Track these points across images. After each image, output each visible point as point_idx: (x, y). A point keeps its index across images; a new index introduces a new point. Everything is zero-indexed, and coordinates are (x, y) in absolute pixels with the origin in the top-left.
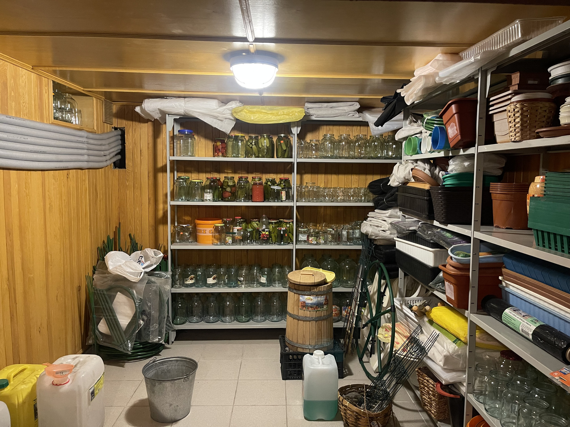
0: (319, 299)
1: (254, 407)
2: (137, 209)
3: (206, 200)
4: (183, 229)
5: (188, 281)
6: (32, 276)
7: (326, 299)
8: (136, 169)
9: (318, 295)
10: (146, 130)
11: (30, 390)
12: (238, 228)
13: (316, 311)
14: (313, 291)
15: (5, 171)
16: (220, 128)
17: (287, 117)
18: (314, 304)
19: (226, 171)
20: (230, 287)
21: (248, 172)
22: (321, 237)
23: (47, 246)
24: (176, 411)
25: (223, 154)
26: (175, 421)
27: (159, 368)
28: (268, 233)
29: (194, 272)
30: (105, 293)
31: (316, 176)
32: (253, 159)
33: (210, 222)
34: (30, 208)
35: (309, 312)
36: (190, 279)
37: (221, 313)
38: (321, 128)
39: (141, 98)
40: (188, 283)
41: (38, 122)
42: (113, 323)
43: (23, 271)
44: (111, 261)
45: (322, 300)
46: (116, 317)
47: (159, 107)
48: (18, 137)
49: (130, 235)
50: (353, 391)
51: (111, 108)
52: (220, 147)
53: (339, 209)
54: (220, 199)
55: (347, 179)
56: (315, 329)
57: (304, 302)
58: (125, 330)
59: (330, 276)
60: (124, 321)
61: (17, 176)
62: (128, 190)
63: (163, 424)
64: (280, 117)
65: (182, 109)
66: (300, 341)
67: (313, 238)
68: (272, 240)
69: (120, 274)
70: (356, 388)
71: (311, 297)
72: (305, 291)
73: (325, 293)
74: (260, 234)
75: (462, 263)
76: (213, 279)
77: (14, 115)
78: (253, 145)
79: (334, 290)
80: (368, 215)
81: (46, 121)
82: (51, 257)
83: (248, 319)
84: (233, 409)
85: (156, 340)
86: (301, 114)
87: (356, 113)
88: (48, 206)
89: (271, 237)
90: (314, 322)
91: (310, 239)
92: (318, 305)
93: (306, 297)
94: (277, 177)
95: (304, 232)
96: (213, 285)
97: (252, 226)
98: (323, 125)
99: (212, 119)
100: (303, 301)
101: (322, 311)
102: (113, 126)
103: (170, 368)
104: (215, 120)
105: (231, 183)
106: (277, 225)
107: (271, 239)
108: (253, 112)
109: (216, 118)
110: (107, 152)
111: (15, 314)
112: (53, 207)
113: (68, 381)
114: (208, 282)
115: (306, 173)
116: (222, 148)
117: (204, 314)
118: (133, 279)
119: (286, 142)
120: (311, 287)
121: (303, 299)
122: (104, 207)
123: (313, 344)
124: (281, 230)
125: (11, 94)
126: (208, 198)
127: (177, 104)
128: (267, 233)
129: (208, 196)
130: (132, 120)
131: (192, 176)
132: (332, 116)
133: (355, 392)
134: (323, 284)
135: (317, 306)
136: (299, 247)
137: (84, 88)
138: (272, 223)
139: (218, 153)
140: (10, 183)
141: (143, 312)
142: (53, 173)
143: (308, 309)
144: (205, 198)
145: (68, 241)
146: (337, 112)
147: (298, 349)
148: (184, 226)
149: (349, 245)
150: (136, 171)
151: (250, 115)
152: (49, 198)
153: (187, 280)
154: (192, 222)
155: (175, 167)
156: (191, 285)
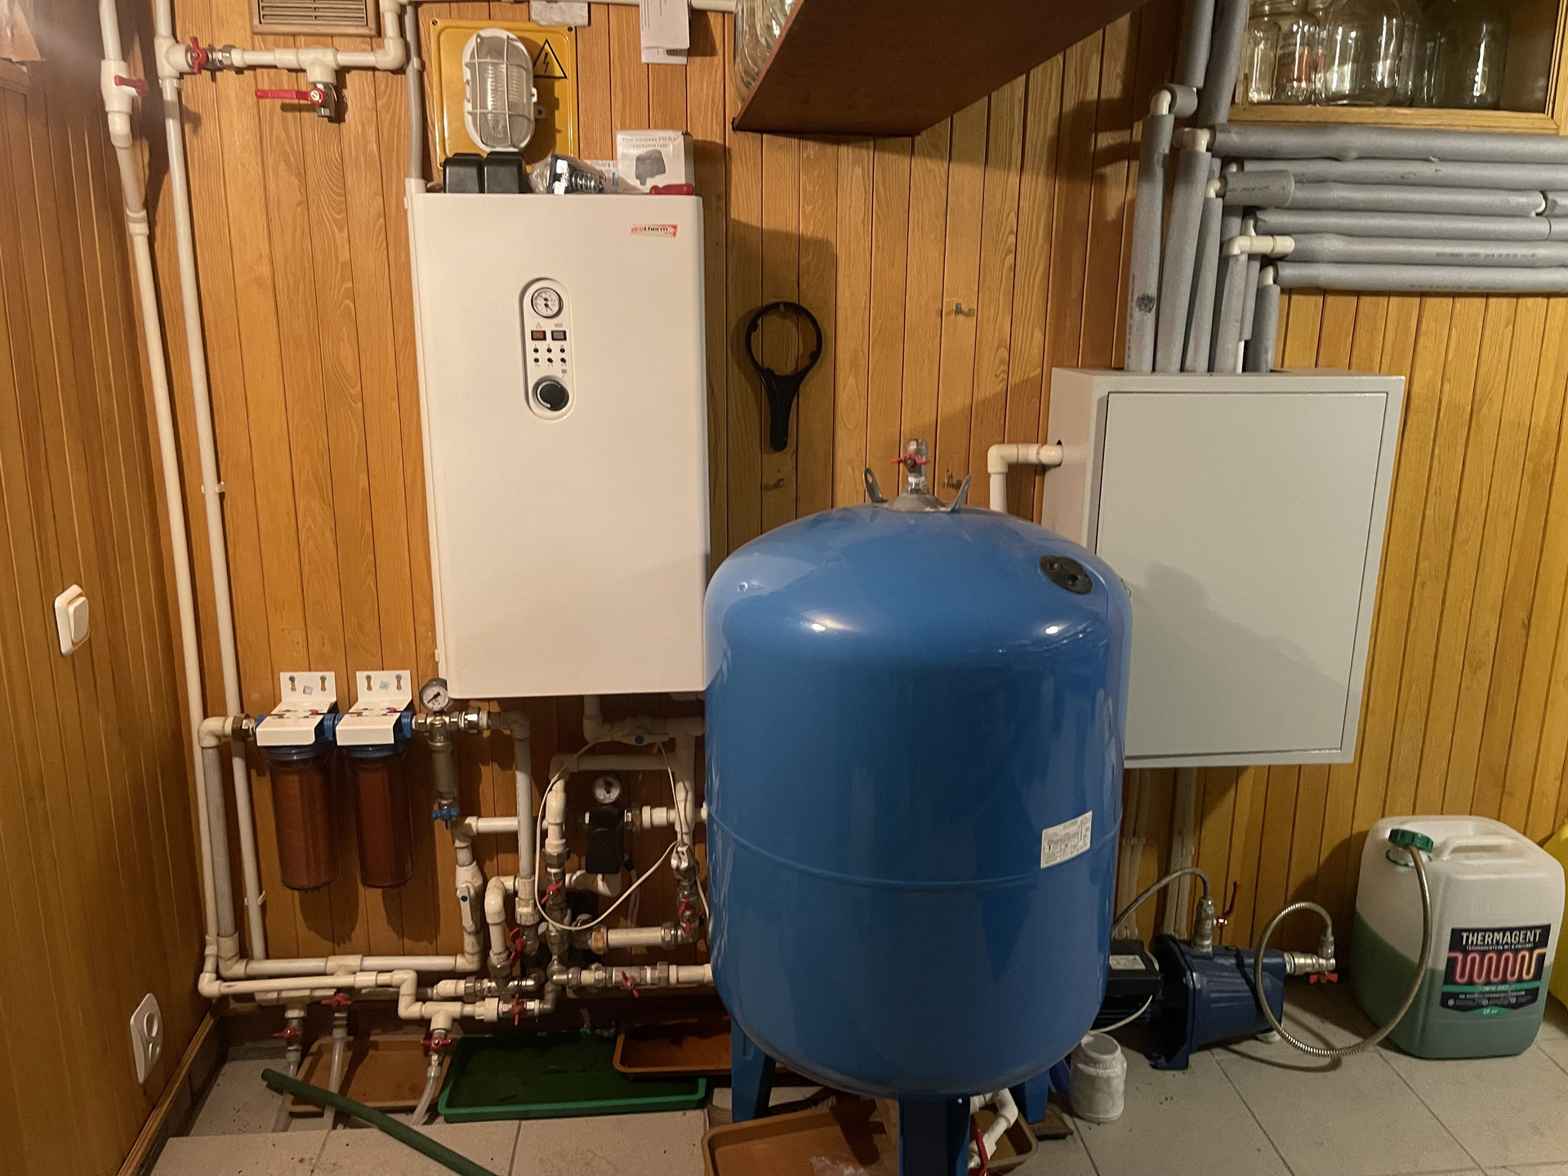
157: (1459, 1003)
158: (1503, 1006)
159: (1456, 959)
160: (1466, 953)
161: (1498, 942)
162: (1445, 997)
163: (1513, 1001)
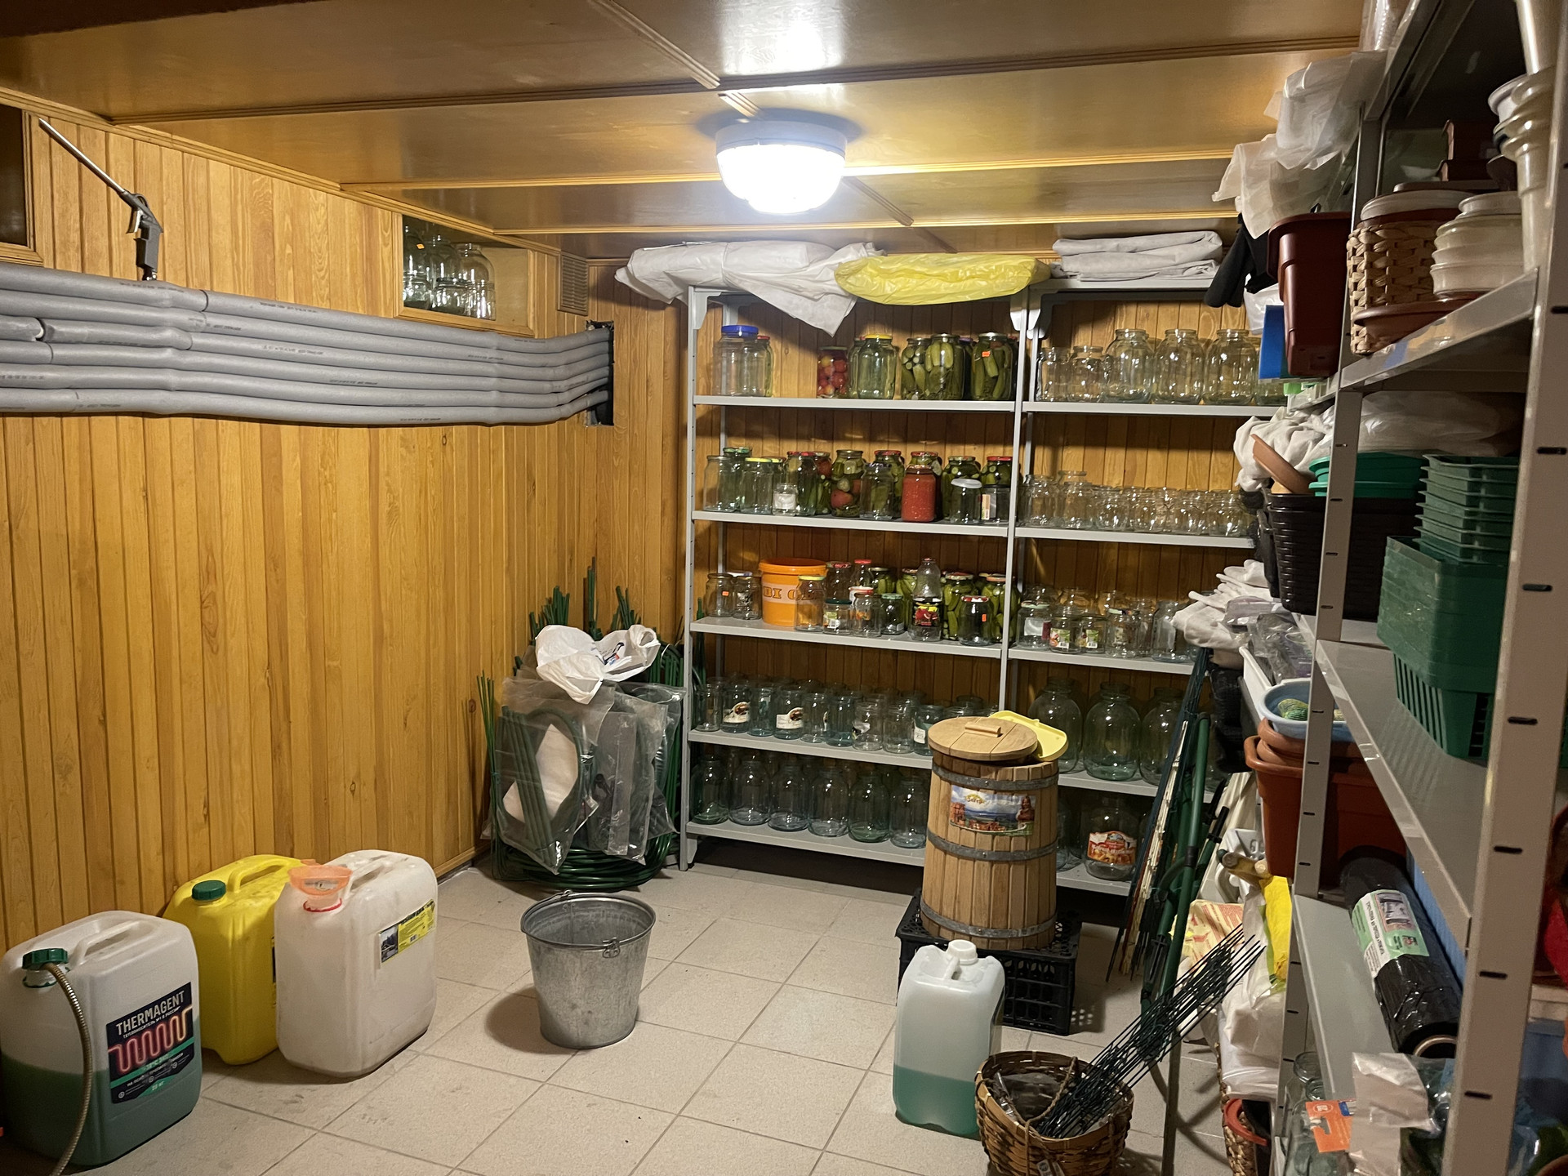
0: (1004, 802)
1: (783, 1056)
2: (636, 527)
3: (781, 511)
4: (733, 584)
5: (732, 715)
6: (335, 663)
7: (1026, 806)
8: (636, 427)
9: (1002, 791)
10: (659, 325)
11: (265, 910)
12: (861, 589)
13: (994, 836)
14: (988, 777)
15: (264, 425)
16: (809, 320)
17: (984, 283)
18: (989, 815)
19: (848, 435)
20: (835, 744)
21: (906, 440)
22: (1087, 631)
23: (380, 600)
24: (586, 1023)
25: (836, 389)
26: (586, 1048)
27: (578, 917)
28: (936, 609)
29: (750, 696)
30: (524, 723)
31: (1100, 452)
32: (915, 404)
33: (793, 569)
34: (335, 511)
35: (973, 834)
36: (737, 713)
37: (810, 810)
38: (1122, 312)
39: (624, 248)
40: (730, 720)
41: (361, 315)
42: (533, 797)
43: (311, 650)
44: (546, 650)
45: (1014, 807)
46: (540, 782)
47: (665, 268)
48: (294, 350)
49: (618, 589)
50: (1041, 1071)
51: (582, 274)
52: (830, 371)
53: (1164, 555)
54: (825, 511)
55: (1194, 465)
56: (988, 884)
57: (962, 806)
58: (556, 818)
59: (1052, 741)
60: (555, 795)
61: (300, 439)
62: (617, 479)
63: (558, 1048)
64: (962, 283)
65: (717, 272)
66: (948, 911)
67: (1059, 631)
68: (948, 628)
69: (554, 681)
70: (1051, 1064)
71: (981, 795)
72: (964, 774)
73: (1025, 787)
74: (914, 611)
75: (1290, 735)
76: (792, 719)
77: (292, 301)
78: (915, 364)
79: (1064, 780)
80: (1218, 575)
81: (385, 312)
82: (392, 627)
83: (879, 833)
84: (731, 1050)
85: (622, 851)
86: (1020, 275)
87: (1211, 265)
88: (384, 508)
89: (947, 621)
90: (987, 864)
91: (1053, 635)
92: (1002, 820)
93: (967, 792)
94: (979, 454)
95: (1039, 614)
96: (794, 734)
97: (904, 586)
98: (1128, 303)
99: (788, 294)
100: (959, 801)
101: (1011, 837)
102: (588, 319)
103: (602, 920)
104: (796, 299)
105: (850, 469)
106: (967, 588)
107: (946, 626)
108: (888, 274)
109: (797, 291)
110: (563, 385)
111: (284, 745)
112: (401, 510)
113: (339, 902)
114: (779, 726)
115: (1069, 443)
116: (835, 372)
117: (770, 805)
118: (580, 695)
119: (1000, 354)
120: (982, 767)
121: (960, 796)
122: (555, 519)
123: (979, 924)
124: (970, 605)
125: (283, 250)
126: (786, 507)
127: (707, 258)
128: (933, 609)
129: (785, 501)
130: (631, 304)
131: (765, 448)
132: (1132, 275)
133: (1048, 1073)
134: (1021, 761)
135: (996, 820)
136: (1018, 653)
137: (495, 229)
138: (953, 583)
139: (823, 387)
140: (278, 454)
141: (599, 780)
142: (401, 433)
143: (970, 825)
144: (777, 505)
145: (440, 594)
146: (1147, 262)
147: (943, 930)
148: (735, 575)
149: (1174, 662)
150: (636, 431)
151: (883, 280)
152: (389, 491)
153: (728, 714)
154: (753, 567)
155: (723, 424)
156: (740, 728)
157: (129, 1092)
158: (167, 1075)
159: (116, 1051)
160: (123, 1041)
161: (149, 1018)
162: (115, 1092)
163: (175, 1065)
